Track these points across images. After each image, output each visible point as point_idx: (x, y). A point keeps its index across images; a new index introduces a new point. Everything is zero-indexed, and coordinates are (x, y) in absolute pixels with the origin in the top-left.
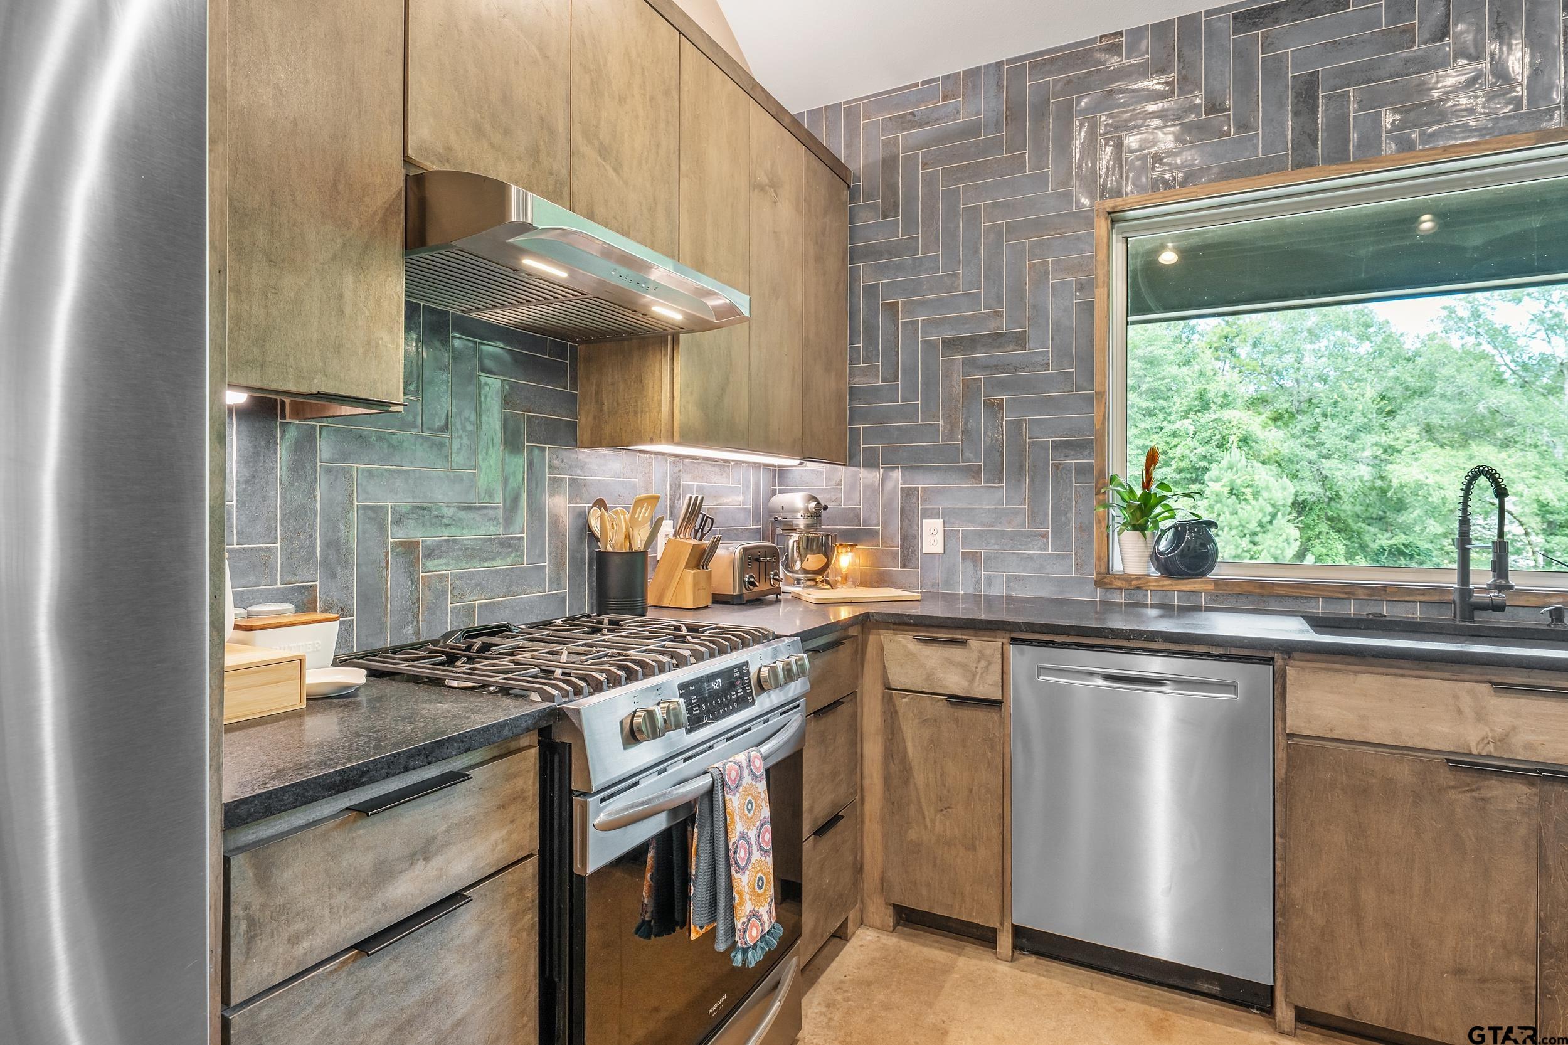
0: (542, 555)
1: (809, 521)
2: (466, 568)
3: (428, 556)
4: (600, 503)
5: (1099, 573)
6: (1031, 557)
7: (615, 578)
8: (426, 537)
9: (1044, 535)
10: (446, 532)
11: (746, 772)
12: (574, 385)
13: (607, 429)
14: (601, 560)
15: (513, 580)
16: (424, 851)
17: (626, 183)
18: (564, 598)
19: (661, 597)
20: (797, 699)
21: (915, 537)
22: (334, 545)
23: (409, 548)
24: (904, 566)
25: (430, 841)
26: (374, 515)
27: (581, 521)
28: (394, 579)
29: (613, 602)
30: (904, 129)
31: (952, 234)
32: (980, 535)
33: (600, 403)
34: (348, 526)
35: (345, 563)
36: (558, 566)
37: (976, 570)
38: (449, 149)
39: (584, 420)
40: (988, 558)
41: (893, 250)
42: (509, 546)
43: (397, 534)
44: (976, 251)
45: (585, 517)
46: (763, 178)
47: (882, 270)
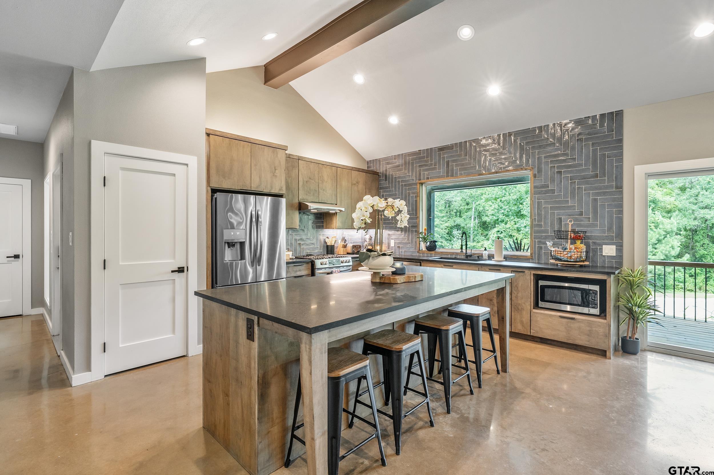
0: (318, 245)
1: (369, 240)
2: (307, 247)
3: (302, 245)
4: (328, 238)
5: (418, 250)
6: (408, 247)
7: (329, 249)
8: (302, 243)
9: (410, 243)
10: (304, 242)
11: (337, 271)
12: (323, 220)
13: (328, 227)
14: (327, 246)
15: (314, 249)
16: (300, 271)
17: (327, 193)
18: (322, 252)
19: (338, 253)
20: (351, 265)
21: (390, 243)
22: (291, 243)
23: (300, 244)
24: (388, 249)
25: (300, 270)
26: (296, 240)
27: (325, 240)
28: (298, 248)
29: (329, 253)
30: (388, 165)
31: (396, 185)
32: (400, 243)
33: (327, 222)
34: (293, 241)
35: (292, 245)
36: (321, 247)
37: (399, 250)
38: (303, 198)
39: (324, 225)
40: (401, 247)
41: (386, 188)
42: (313, 244)
43: (298, 242)
44: (399, 189)
45: (325, 239)
46: (355, 182)
47: (384, 192)
